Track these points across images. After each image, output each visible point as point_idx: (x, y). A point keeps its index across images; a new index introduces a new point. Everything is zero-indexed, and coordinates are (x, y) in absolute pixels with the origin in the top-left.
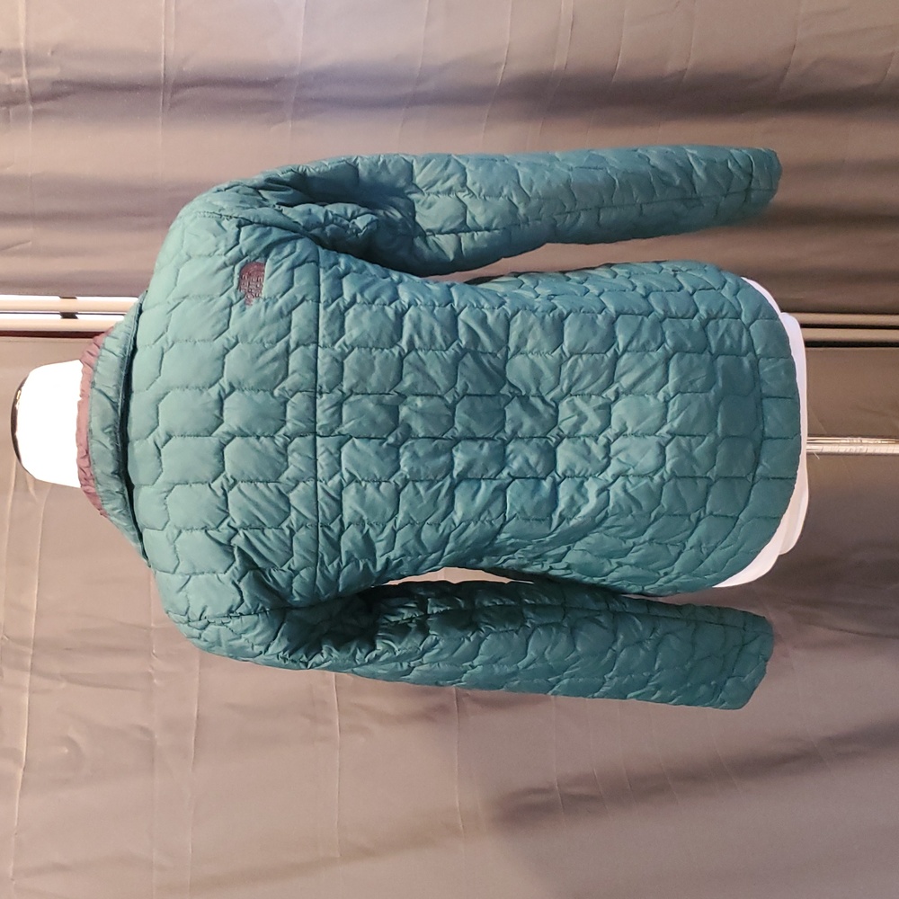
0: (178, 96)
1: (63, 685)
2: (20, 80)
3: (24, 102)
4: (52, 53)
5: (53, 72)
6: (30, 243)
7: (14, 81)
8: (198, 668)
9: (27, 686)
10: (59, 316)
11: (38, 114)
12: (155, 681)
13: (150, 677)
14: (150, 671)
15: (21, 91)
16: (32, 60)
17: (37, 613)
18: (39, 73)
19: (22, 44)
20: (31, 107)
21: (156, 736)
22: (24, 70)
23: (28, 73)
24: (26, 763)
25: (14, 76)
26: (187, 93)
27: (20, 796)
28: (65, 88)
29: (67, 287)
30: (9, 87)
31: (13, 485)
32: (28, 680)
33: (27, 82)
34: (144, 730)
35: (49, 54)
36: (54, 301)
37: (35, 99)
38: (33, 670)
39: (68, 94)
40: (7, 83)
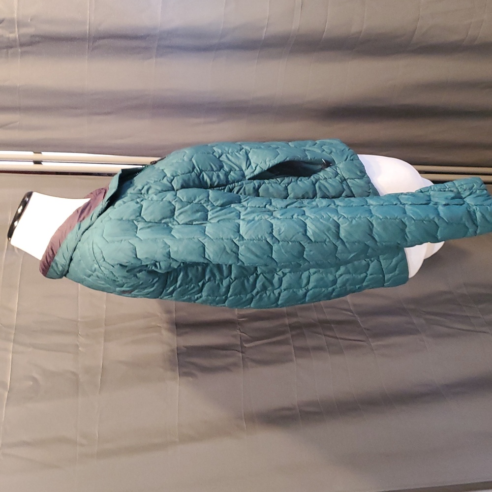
0: (96, 44)
1: (30, 349)
2: (14, 35)
3: (16, 47)
4: (31, 20)
5: (31, 30)
6: (18, 123)
7: (12, 36)
8: (103, 342)
9: (11, 350)
10: (33, 163)
11: (23, 54)
12: (80, 348)
13: (77, 346)
14: (78, 343)
15: (15, 40)
16: (21, 24)
17: (17, 311)
18: (24, 30)
19: (15, 16)
20: (20, 50)
21: (80, 376)
22: (16, 29)
23: (18, 31)
24: (9, 389)
25: (11, 33)
26: (101, 42)
27: (6, 406)
28: (37, 39)
29: (37, 147)
30: (9, 38)
31: (6, 247)
32: (12, 346)
33: (17, 36)
34: (73, 373)
35: (29, 21)
36: (30, 154)
37: (22, 45)
38: (14, 341)
39: (39, 42)
40: (7, 36)
